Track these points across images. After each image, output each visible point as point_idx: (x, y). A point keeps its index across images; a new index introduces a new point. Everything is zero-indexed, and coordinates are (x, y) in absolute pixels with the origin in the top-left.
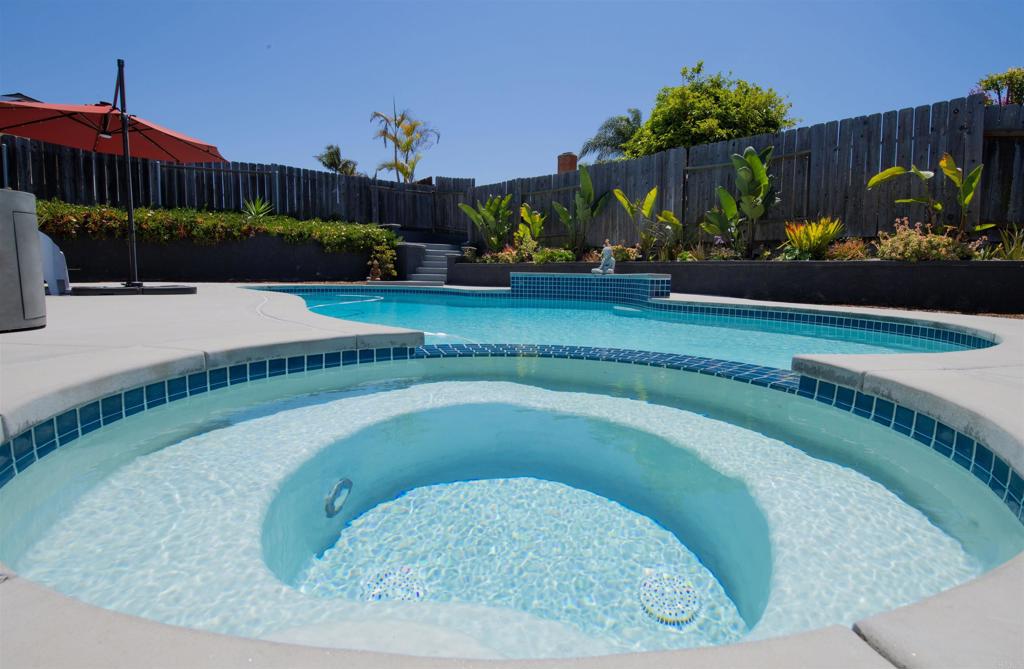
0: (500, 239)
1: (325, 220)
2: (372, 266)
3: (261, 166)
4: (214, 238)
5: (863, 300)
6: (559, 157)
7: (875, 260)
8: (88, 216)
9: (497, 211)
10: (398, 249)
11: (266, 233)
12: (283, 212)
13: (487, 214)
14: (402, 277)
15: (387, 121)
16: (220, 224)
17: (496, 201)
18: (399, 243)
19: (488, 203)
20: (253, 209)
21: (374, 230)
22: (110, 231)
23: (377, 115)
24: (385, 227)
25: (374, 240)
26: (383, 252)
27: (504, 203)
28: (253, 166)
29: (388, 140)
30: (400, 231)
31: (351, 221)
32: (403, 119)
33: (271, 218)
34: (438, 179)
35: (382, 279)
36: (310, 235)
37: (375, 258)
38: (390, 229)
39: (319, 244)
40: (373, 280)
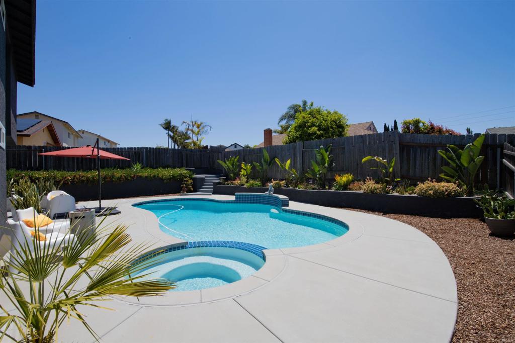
0: (235, 174)
1: (164, 168)
2: (183, 187)
3: (138, 148)
4: (121, 180)
6: (265, 131)
7: (361, 192)
8: (75, 176)
9: (233, 163)
10: (193, 179)
11: (141, 177)
12: (147, 166)
13: (229, 165)
14: (195, 191)
15: (189, 125)
16: (123, 175)
17: (233, 159)
18: (194, 176)
19: (230, 160)
20: (135, 167)
21: (184, 171)
22: (83, 181)
23: (184, 122)
24: (188, 170)
25: (184, 176)
26: (187, 181)
27: (236, 160)
28: (135, 148)
31: (174, 167)
32: (195, 123)
33: (143, 170)
34: (210, 146)
35: (187, 192)
36: (158, 176)
37: (184, 183)
38: (190, 170)
39: (162, 179)
40: (183, 193)
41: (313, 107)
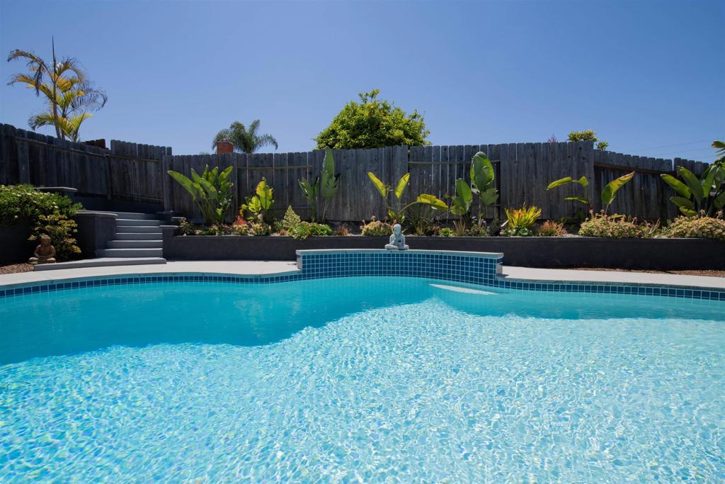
2: (39, 241)
5: (585, 263)
7: (577, 236)
9: (218, 181)
10: (77, 218)
13: (208, 184)
17: (214, 172)
18: (77, 210)
19: (205, 173)
21: (36, 193)
23: (19, 54)
24: (52, 191)
25: (37, 206)
26: (55, 223)
27: (225, 174)
29: (40, 92)
30: (76, 197)
34: (113, 142)
38: (62, 193)
40: (40, 262)
41: (377, 97)
